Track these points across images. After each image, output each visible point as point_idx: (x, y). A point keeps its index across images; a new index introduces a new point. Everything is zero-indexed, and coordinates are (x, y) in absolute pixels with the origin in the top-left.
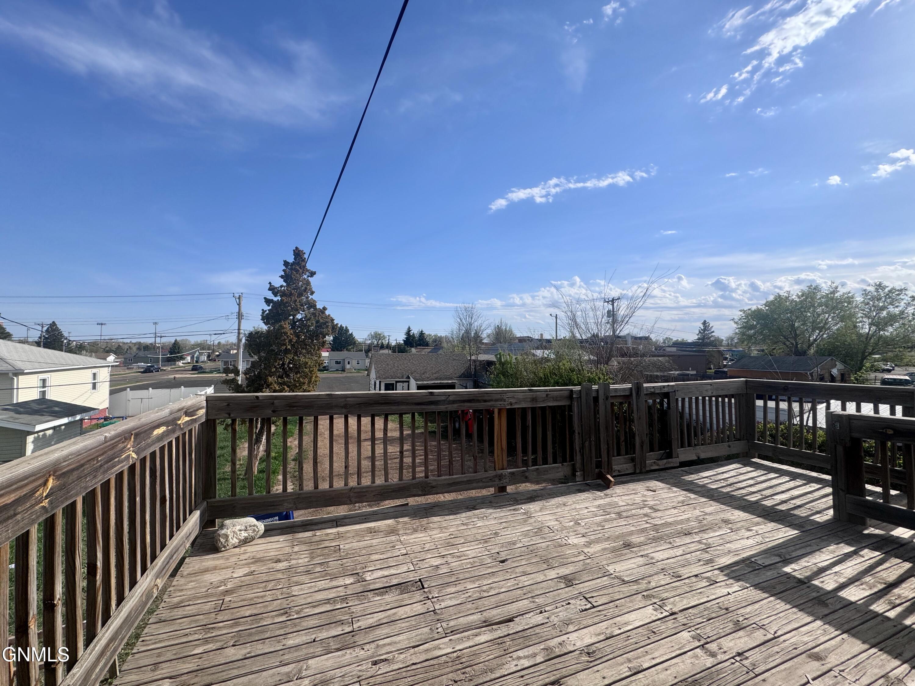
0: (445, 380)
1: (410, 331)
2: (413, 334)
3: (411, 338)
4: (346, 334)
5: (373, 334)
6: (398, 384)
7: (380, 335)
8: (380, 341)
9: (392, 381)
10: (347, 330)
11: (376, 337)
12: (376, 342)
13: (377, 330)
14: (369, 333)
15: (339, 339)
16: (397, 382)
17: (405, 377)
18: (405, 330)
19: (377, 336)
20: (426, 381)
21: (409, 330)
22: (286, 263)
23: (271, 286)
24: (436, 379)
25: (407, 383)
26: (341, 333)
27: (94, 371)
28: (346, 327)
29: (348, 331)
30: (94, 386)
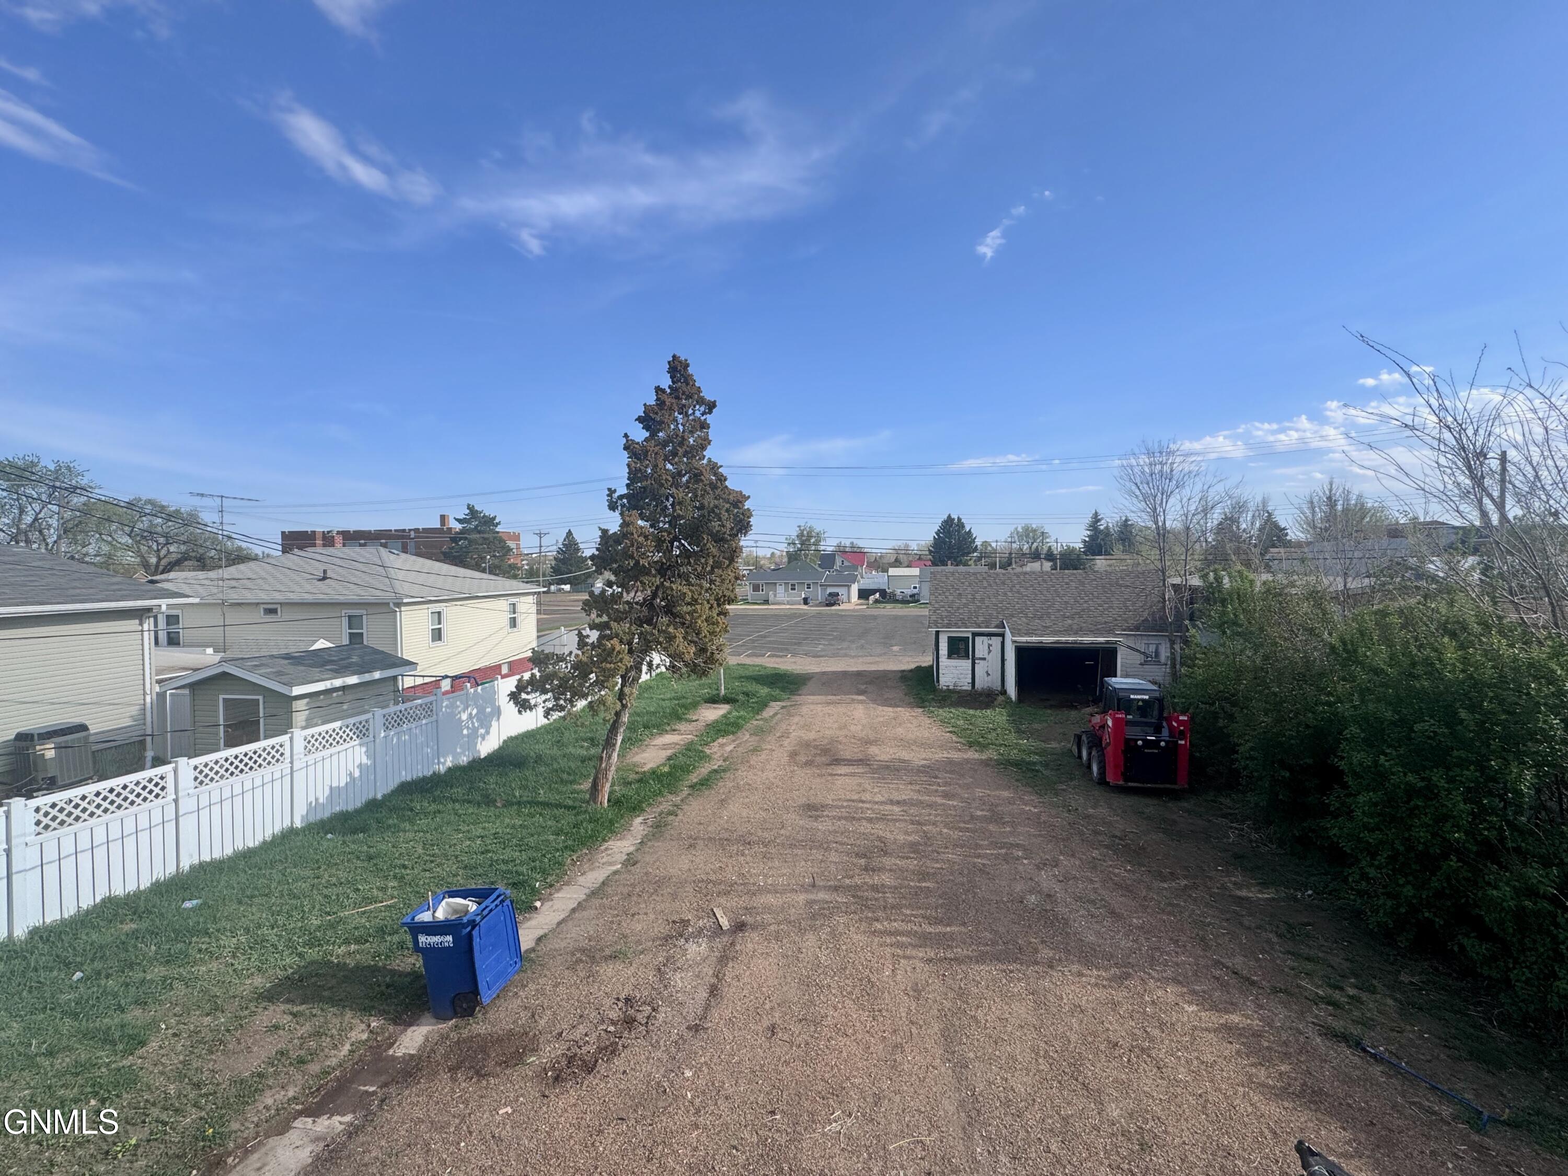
0: (1086, 635)
1: (1099, 520)
2: (1107, 528)
3: (1101, 537)
4: (959, 531)
5: (1020, 529)
6: (977, 638)
7: (1034, 531)
8: (1035, 545)
9: (964, 632)
10: (960, 524)
11: (1027, 536)
12: (1026, 547)
13: (1027, 522)
14: (1012, 528)
15: (945, 543)
16: (975, 635)
17: (995, 622)
18: (1088, 520)
19: (1029, 533)
20: (1036, 635)
21: (1096, 519)
22: (658, 390)
23: (627, 441)
24: (1068, 631)
25: (1000, 639)
26: (949, 532)
27: (514, 601)
28: (959, 519)
29: (963, 527)
30: (513, 623)
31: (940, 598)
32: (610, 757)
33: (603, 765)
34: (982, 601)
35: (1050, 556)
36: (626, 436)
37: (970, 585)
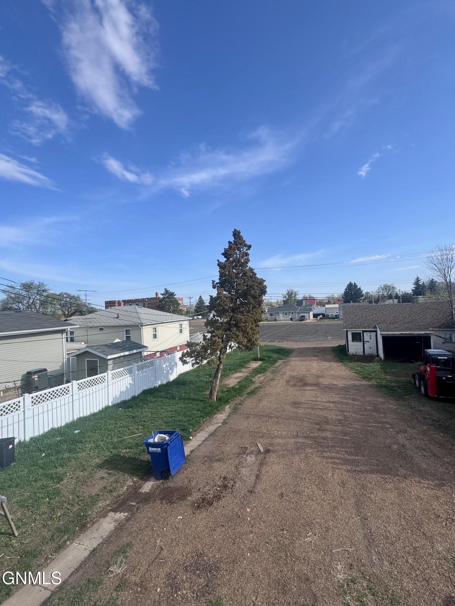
0: (415, 331)
2: (423, 283)
3: (420, 287)
4: (355, 288)
5: (382, 286)
6: (365, 333)
7: (389, 287)
8: (390, 292)
9: (359, 330)
10: (355, 286)
11: (386, 289)
13: (386, 283)
14: (379, 286)
15: (349, 293)
16: (363, 331)
17: (372, 326)
18: (414, 280)
20: (392, 331)
21: (418, 280)
22: (230, 242)
23: (219, 262)
24: (406, 329)
25: (375, 333)
26: (351, 289)
27: (181, 323)
28: (355, 284)
30: (181, 331)
31: (347, 316)
32: (216, 382)
33: (214, 385)
34: (366, 317)
35: (397, 297)
36: (218, 260)
37: (360, 311)
